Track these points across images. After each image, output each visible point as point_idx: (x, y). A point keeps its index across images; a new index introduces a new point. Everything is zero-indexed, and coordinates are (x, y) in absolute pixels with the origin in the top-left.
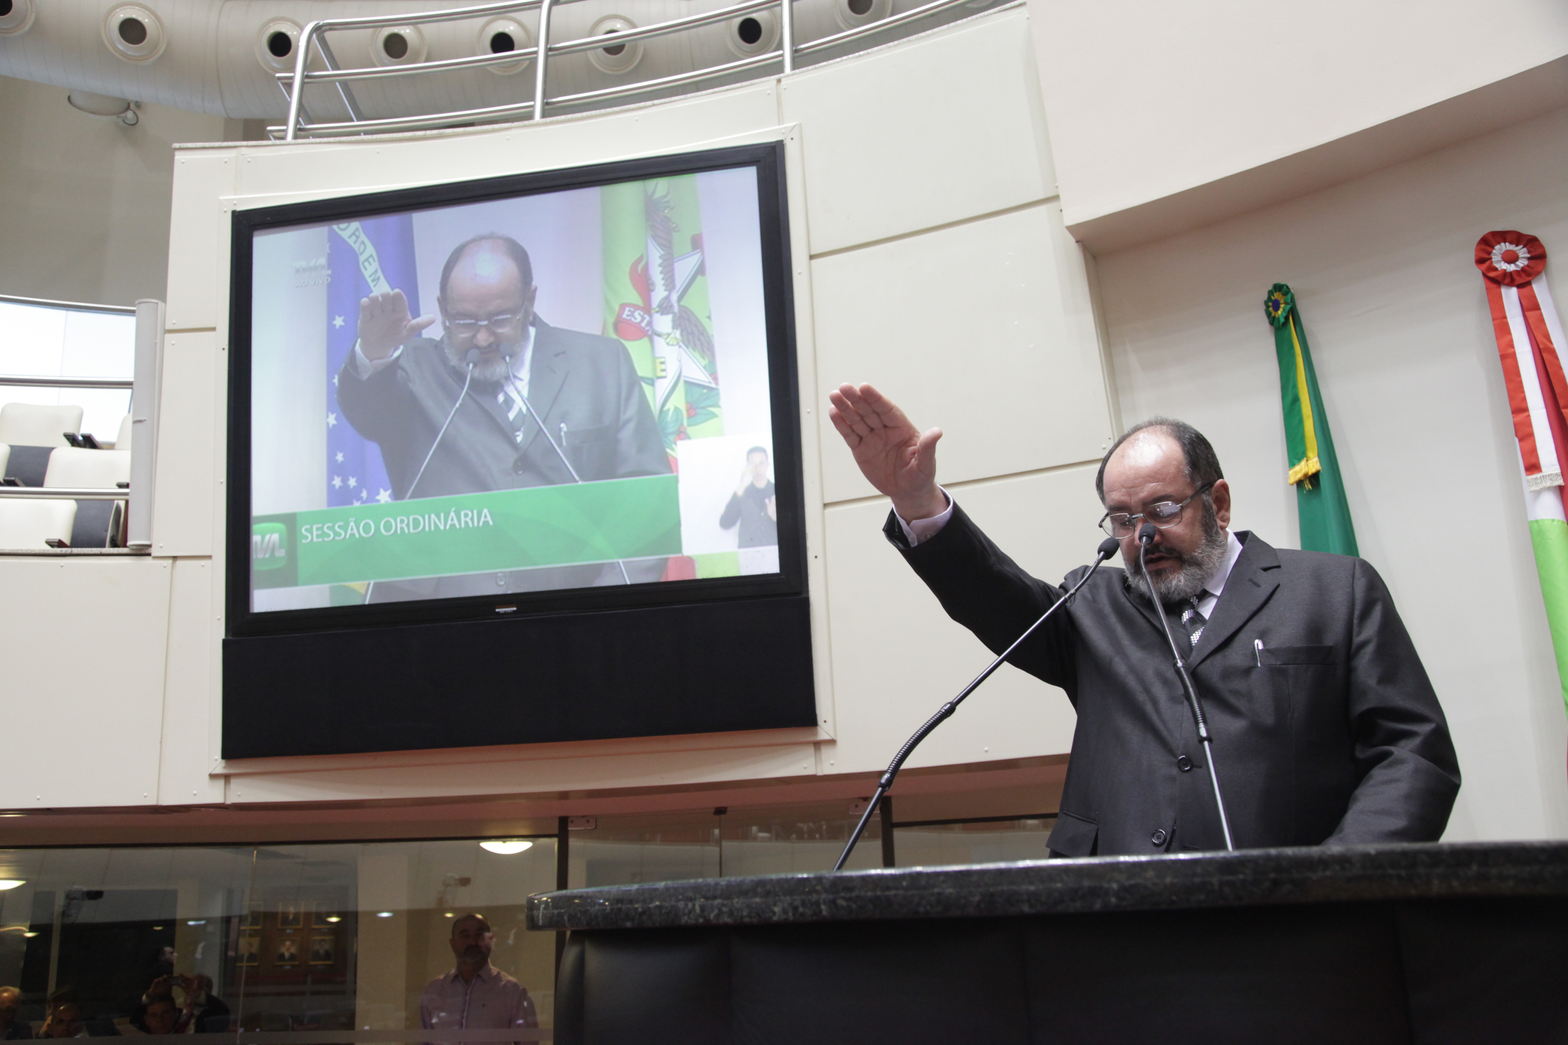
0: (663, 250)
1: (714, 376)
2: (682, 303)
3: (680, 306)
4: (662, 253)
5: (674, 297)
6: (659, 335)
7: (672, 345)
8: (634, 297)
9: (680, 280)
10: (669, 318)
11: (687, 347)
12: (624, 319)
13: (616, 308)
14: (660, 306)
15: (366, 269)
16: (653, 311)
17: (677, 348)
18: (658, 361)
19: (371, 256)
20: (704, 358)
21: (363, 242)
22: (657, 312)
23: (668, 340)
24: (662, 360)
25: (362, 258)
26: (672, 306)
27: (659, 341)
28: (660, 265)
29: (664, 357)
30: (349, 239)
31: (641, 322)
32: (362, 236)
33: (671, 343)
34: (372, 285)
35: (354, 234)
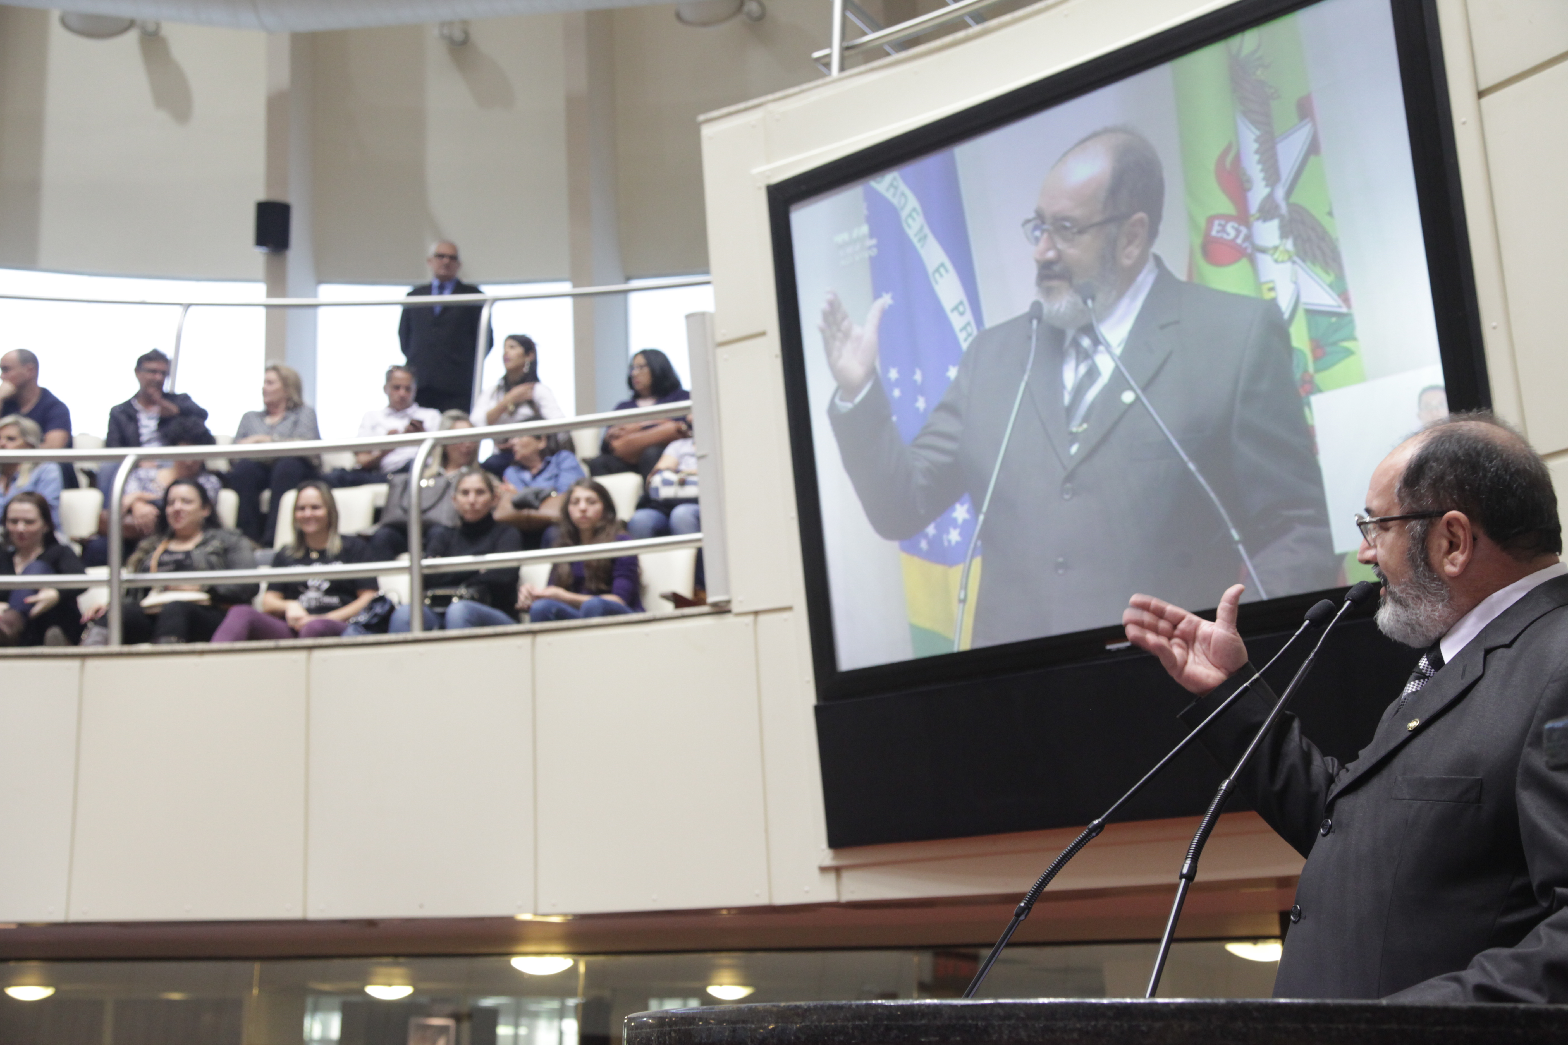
0: (1258, 129)
1: (1345, 297)
2: (1293, 199)
3: (1289, 205)
4: (1258, 133)
5: (1280, 193)
6: (1263, 251)
7: (1283, 262)
8: (1224, 205)
9: (1287, 166)
10: (1274, 224)
11: (1304, 261)
12: (1215, 238)
13: (1202, 223)
14: (1261, 210)
15: (909, 226)
16: (1252, 219)
17: (1289, 265)
18: (1265, 287)
19: (914, 210)
20: (1327, 272)
21: (903, 194)
22: (1258, 219)
23: (1276, 256)
24: (1271, 285)
25: (904, 214)
26: (1277, 207)
27: (1265, 261)
28: (1257, 152)
29: (1272, 281)
30: (889, 195)
31: (1237, 237)
32: (903, 187)
33: (1280, 259)
34: (918, 245)
35: (891, 185)
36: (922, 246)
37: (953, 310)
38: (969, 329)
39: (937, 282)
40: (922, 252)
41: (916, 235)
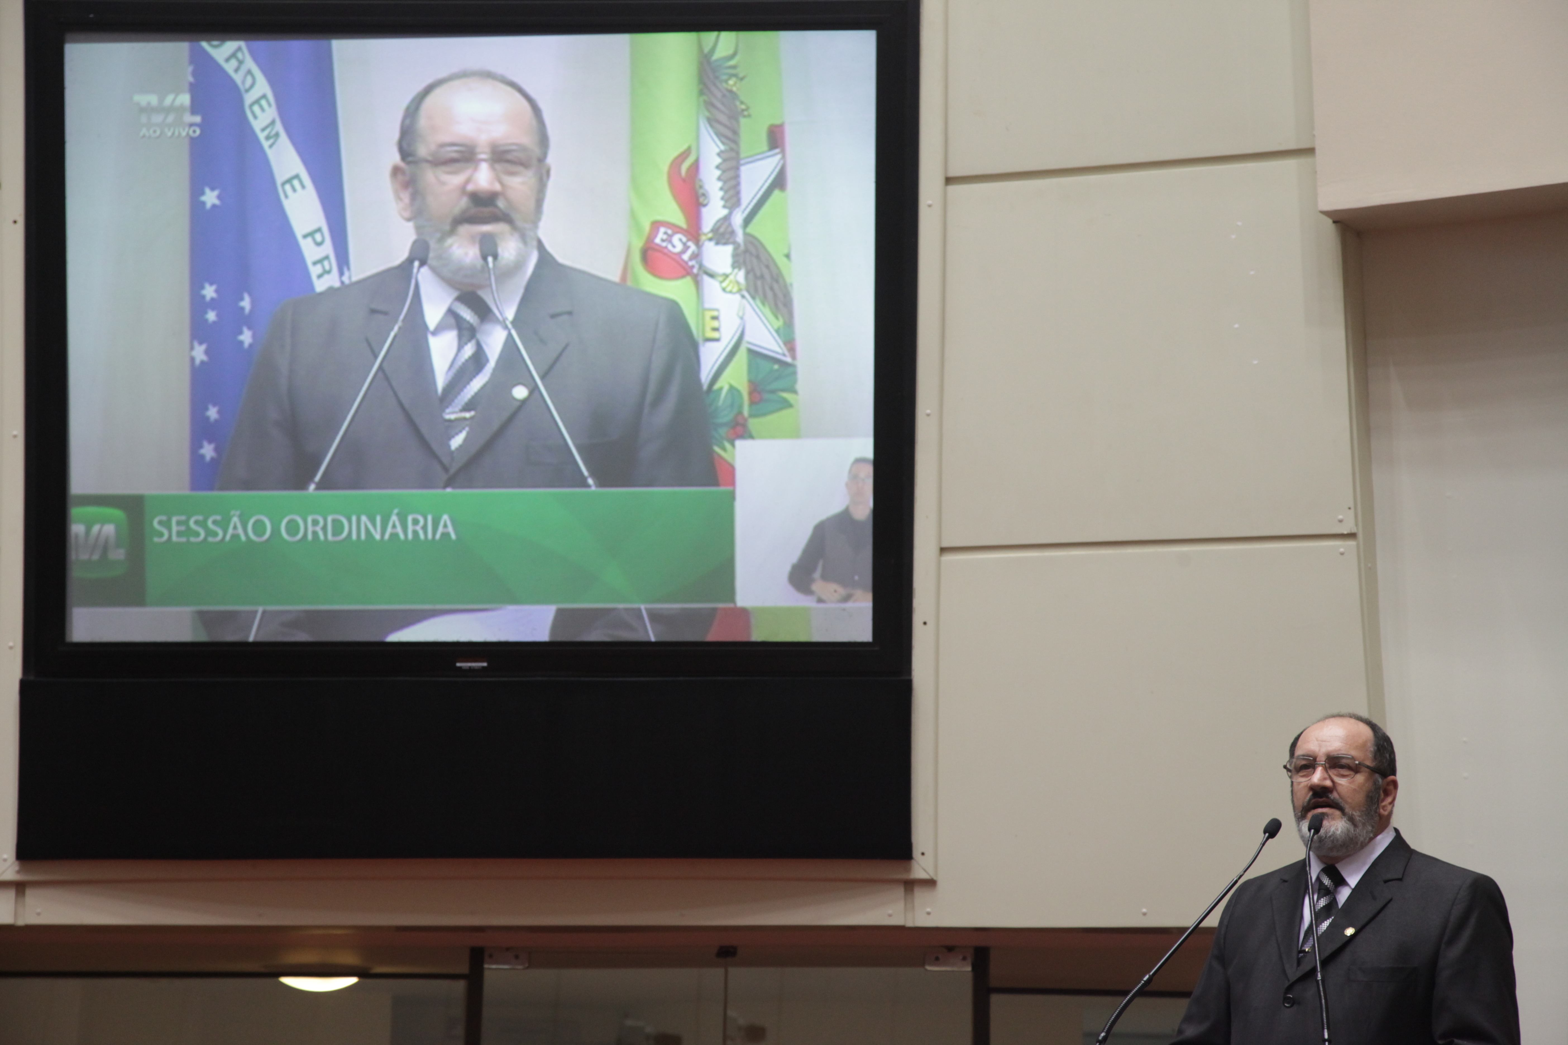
0: (723, 143)
1: (790, 345)
2: (749, 230)
3: (746, 235)
4: (722, 147)
5: (738, 219)
6: (712, 275)
7: (731, 292)
8: (675, 215)
9: (750, 192)
10: (727, 250)
11: (753, 298)
12: (657, 245)
13: (646, 226)
14: (715, 230)
15: (255, 117)
16: (703, 238)
17: (738, 297)
18: (709, 314)
19: (264, 96)
20: (777, 318)
21: (249, 72)
22: (710, 239)
23: (724, 285)
24: (715, 314)
25: (249, 99)
26: (733, 233)
27: (711, 286)
28: (718, 167)
29: (717, 310)
30: (230, 67)
31: (684, 251)
32: (250, 63)
33: (728, 289)
34: (266, 144)
35: (233, 55)
36: (271, 146)
37: (305, 236)
38: (326, 263)
39: (286, 197)
40: (270, 153)
41: (263, 130)
